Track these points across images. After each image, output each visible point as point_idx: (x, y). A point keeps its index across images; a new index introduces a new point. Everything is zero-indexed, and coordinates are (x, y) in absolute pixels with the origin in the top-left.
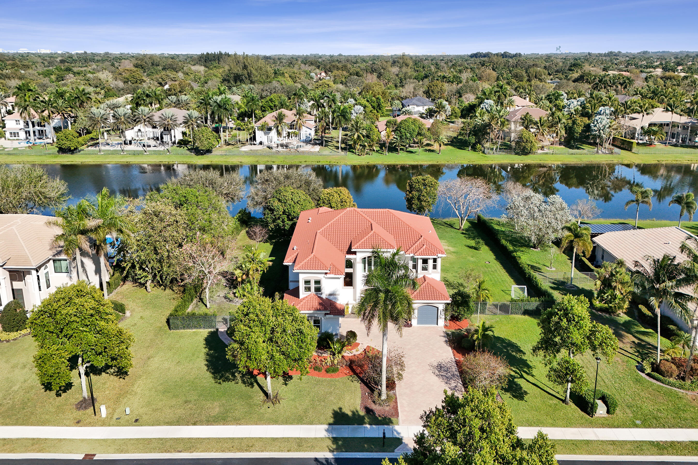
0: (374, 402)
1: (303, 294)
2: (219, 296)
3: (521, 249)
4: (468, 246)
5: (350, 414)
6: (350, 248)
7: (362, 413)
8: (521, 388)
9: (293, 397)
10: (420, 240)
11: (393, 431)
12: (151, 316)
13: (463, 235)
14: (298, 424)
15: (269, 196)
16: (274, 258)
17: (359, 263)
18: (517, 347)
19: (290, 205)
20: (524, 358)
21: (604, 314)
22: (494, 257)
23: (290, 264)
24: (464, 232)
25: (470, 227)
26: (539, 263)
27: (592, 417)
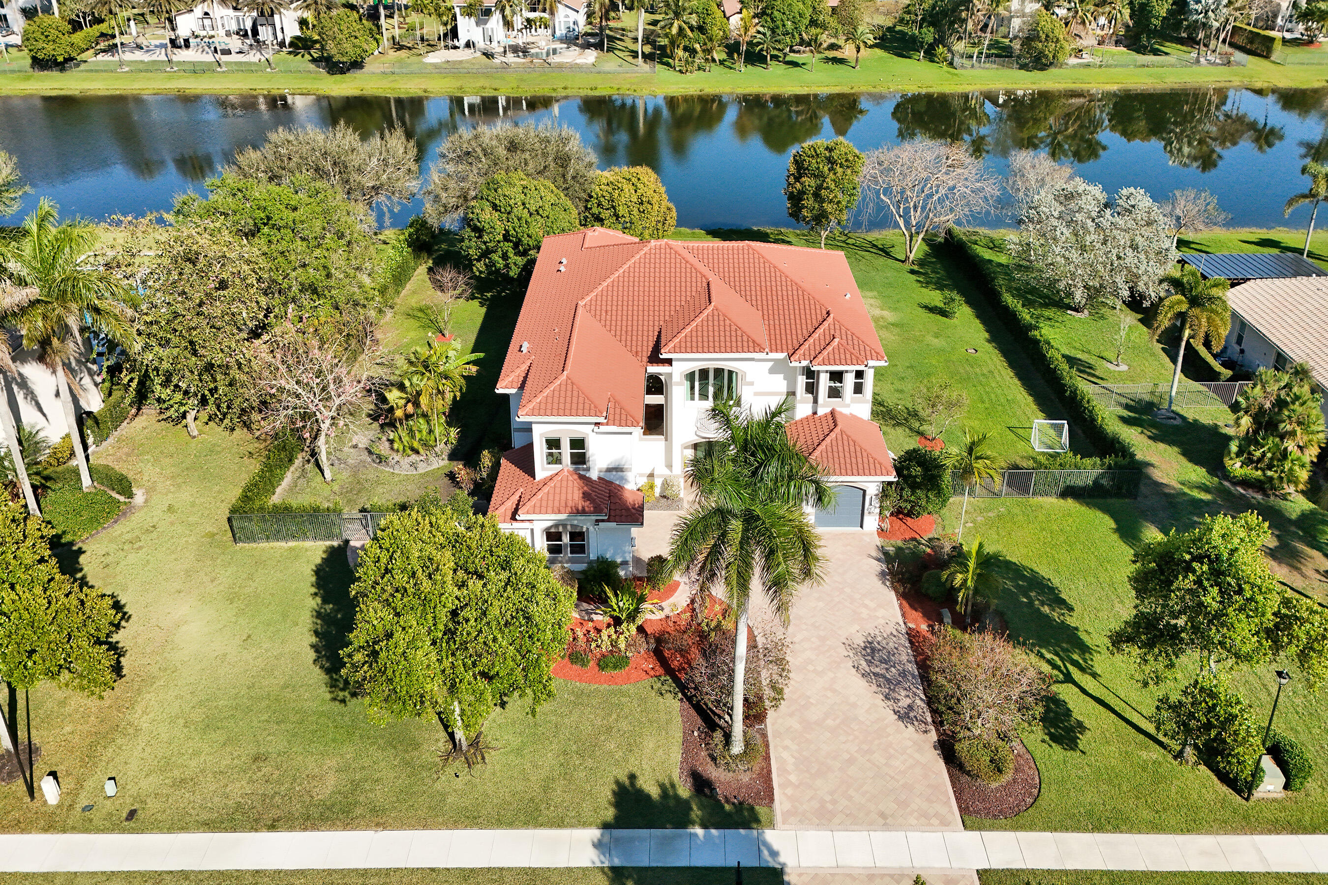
0: (714, 759)
1: (543, 468)
2: (355, 446)
3: (1047, 313)
4: (926, 307)
5: (654, 792)
6: (657, 348)
7: (684, 791)
8: (1068, 713)
9: (516, 742)
10: (826, 324)
11: (760, 844)
12: (193, 505)
13: (914, 277)
14: (526, 824)
15: (473, 193)
16: (482, 355)
17: (678, 384)
18: (1052, 589)
19: (519, 219)
20: (1072, 621)
21: (1250, 493)
22: (987, 335)
23: (513, 391)
24: (916, 268)
25: (927, 255)
26: (1089, 352)
27: (1247, 799)
